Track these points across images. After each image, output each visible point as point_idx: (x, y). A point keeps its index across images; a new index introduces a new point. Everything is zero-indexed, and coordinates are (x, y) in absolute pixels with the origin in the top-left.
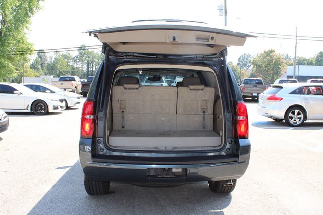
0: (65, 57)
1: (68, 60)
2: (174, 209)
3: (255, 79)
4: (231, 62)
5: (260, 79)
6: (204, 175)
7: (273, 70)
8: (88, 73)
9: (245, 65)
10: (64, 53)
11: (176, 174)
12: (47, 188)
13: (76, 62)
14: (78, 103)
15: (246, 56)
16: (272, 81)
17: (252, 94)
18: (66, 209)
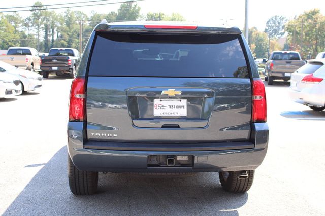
0: (11, 19)
1: (16, 23)
2: (179, 209)
3: (289, 52)
4: (255, 28)
5: (296, 52)
6: (214, 165)
7: (316, 39)
8: (46, 43)
9: (276, 32)
10: (11, 14)
11: (182, 163)
12: (19, 188)
13: (29, 26)
14: (39, 86)
15: (278, 18)
16: (314, 56)
17: (283, 73)
18: (48, 209)
